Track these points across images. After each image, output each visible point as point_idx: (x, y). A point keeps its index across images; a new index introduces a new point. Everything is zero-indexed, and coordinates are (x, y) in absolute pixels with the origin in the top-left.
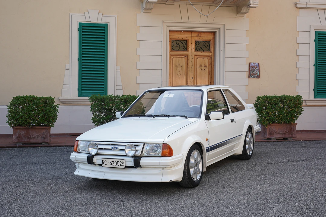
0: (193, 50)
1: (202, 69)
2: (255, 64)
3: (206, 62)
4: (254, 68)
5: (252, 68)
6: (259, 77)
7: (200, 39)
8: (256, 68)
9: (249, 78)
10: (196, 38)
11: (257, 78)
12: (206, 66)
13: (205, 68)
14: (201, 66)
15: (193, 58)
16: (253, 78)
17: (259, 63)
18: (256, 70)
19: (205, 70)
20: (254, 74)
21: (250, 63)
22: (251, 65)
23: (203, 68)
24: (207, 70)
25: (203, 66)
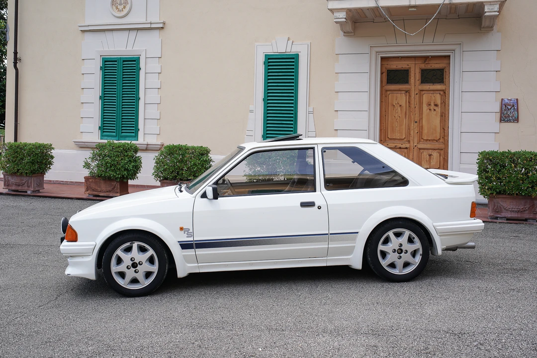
0: (418, 82)
1: (430, 110)
2: (511, 100)
3: (438, 99)
4: (509, 107)
5: (506, 106)
6: (517, 120)
7: (429, 67)
8: (513, 106)
9: (500, 122)
10: (423, 66)
11: (513, 122)
12: (436, 105)
13: (436, 108)
14: (430, 105)
15: (417, 94)
16: (507, 121)
17: (517, 99)
18: (512, 110)
19: (435, 110)
20: (509, 116)
21: (502, 99)
22: (503, 103)
23: (432, 107)
24: (438, 110)
25: (432, 104)
